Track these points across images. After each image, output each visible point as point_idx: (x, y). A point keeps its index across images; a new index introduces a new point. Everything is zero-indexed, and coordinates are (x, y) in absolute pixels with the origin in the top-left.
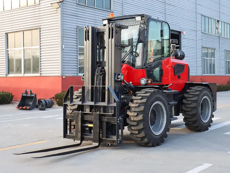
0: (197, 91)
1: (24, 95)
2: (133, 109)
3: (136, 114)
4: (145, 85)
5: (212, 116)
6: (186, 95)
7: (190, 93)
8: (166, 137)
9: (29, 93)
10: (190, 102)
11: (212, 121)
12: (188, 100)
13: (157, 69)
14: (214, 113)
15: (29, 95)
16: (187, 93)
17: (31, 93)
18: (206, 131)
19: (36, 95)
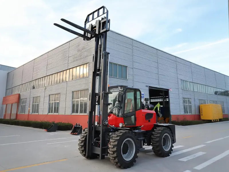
0: (160, 130)
1: (76, 126)
2: (112, 143)
3: (112, 147)
4: (121, 127)
5: (172, 146)
6: (153, 133)
7: (156, 132)
8: (135, 162)
9: (78, 125)
10: (156, 138)
11: (172, 150)
12: (154, 136)
13: (133, 117)
14: (173, 145)
15: (78, 126)
16: (154, 131)
17: (79, 125)
18: (168, 157)
19: (81, 126)
